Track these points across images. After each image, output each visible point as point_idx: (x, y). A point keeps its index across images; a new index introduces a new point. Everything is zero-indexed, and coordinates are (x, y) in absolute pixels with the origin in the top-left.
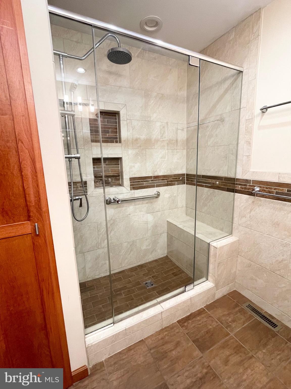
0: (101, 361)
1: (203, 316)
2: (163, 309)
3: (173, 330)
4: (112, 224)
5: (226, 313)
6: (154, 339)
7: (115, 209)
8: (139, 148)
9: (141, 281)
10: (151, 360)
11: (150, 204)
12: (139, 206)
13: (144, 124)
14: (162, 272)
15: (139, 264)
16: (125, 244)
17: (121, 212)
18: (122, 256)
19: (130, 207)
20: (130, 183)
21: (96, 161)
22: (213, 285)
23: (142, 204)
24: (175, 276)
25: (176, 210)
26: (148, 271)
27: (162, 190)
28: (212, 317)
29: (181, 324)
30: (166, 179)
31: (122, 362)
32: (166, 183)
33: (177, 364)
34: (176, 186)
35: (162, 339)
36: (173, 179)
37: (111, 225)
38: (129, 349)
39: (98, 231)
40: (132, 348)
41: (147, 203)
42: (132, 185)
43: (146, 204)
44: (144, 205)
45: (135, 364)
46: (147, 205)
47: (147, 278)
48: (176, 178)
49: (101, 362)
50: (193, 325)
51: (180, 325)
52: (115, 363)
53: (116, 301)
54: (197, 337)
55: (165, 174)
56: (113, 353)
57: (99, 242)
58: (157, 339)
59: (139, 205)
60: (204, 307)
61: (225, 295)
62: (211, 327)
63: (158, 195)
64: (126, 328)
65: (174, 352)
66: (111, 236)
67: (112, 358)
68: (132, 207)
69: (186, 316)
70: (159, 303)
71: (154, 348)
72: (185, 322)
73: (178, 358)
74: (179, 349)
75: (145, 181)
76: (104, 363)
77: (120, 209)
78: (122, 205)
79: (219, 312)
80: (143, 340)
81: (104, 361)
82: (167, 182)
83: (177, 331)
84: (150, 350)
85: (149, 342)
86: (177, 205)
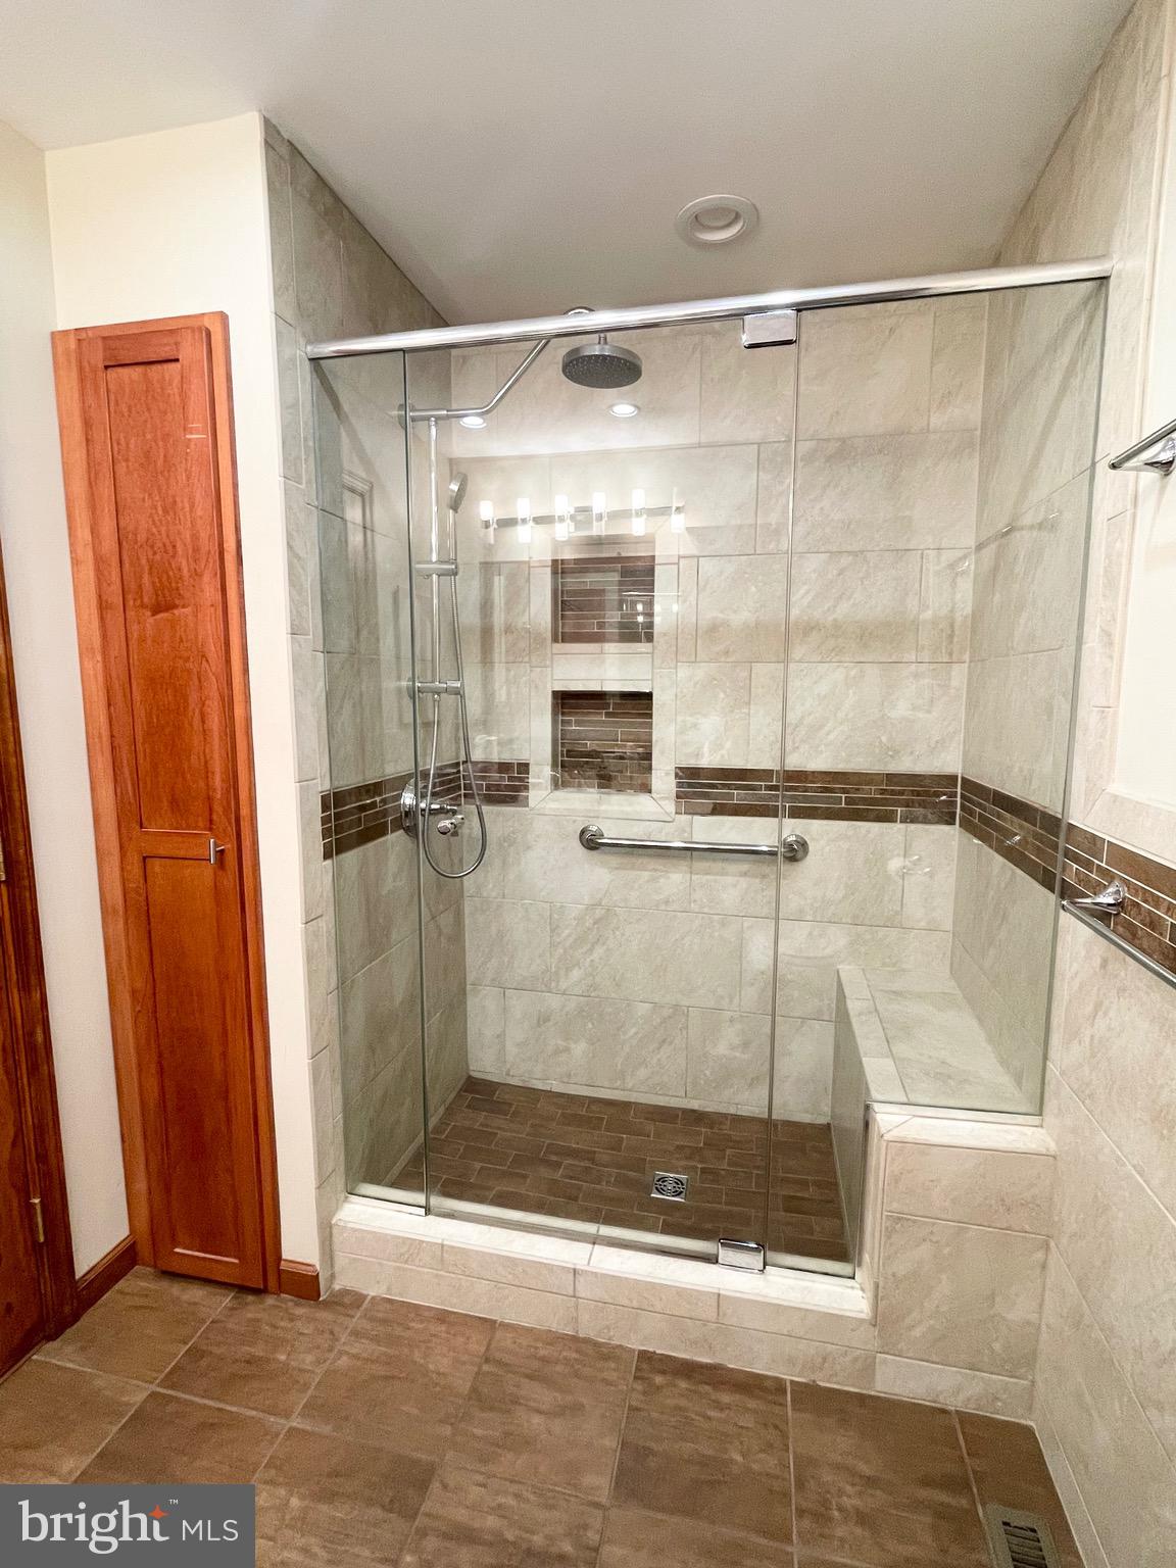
0: (365, 1292)
1: (752, 1404)
2: (589, 1263)
3: (600, 1364)
4: (601, 919)
5: (865, 1469)
6: (525, 1343)
7: (616, 872)
8: (723, 659)
9: (653, 1161)
10: (463, 1385)
11: (757, 881)
12: (708, 877)
13: (749, 570)
14: (755, 1172)
15: (695, 1105)
16: (643, 1009)
17: (636, 886)
18: (627, 1049)
19: (670, 875)
20: (674, 785)
21: (568, 702)
22: (862, 1312)
23: (724, 873)
24: (786, 1210)
25: (894, 933)
26: (704, 1144)
27: (815, 830)
28: (784, 1436)
29: (645, 1366)
30: (844, 791)
31: (398, 1331)
32: (843, 805)
33: (510, 1456)
34: (898, 827)
35: (543, 1359)
36: (883, 792)
37: (595, 923)
38: (442, 1317)
39: (552, 931)
40: (452, 1318)
41: (745, 874)
42: (681, 794)
43: (741, 876)
44: (729, 880)
45: (418, 1360)
46: (744, 883)
47: (683, 1163)
48: (901, 793)
49: (361, 1294)
50: (683, 1402)
51: (638, 1369)
52: (384, 1322)
53: (525, 1177)
54: (653, 1445)
55: (841, 767)
56: (401, 1295)
57: (553, 970)
58: (532, 1350)
59: (707, 874)
60: (792, 1381)
61: (944, 1411)
62: (739, 1458)
63: (794, 852)
64: (445, 1243)
65: (537, 1420)
66: (592, 961)
67: (388, 1306)
68: (677, 875)
69: (688, 1357)
70: (595, 1240)
71: (499, 1363)
72: (663, 1372)
73: (527, 1443)
74: (558, 1426)
75: (738, 788)
76: (367, 1302)
77: (633, 874)
78: (640, 861)
79: (837, 1444)
80: (495, 1321)
81: (369, 1297)
82: (849, 801)
83: (614, 1375)
84: (487, 1361)
85: (504, 1340)
86: (897, 913)
